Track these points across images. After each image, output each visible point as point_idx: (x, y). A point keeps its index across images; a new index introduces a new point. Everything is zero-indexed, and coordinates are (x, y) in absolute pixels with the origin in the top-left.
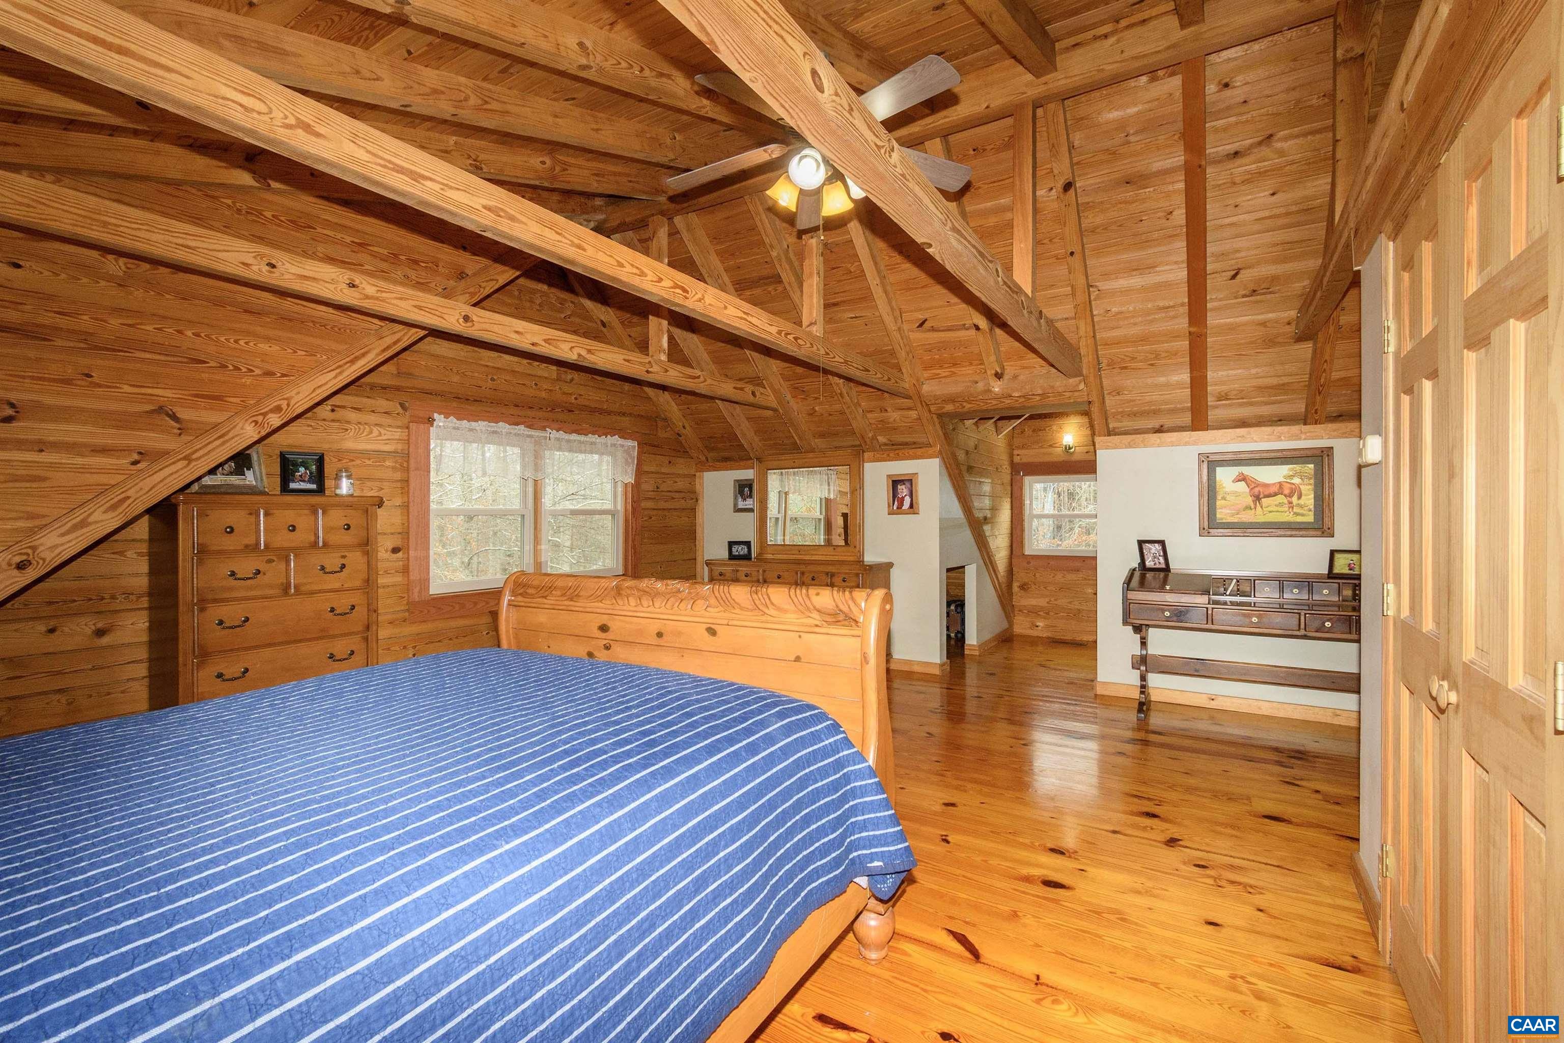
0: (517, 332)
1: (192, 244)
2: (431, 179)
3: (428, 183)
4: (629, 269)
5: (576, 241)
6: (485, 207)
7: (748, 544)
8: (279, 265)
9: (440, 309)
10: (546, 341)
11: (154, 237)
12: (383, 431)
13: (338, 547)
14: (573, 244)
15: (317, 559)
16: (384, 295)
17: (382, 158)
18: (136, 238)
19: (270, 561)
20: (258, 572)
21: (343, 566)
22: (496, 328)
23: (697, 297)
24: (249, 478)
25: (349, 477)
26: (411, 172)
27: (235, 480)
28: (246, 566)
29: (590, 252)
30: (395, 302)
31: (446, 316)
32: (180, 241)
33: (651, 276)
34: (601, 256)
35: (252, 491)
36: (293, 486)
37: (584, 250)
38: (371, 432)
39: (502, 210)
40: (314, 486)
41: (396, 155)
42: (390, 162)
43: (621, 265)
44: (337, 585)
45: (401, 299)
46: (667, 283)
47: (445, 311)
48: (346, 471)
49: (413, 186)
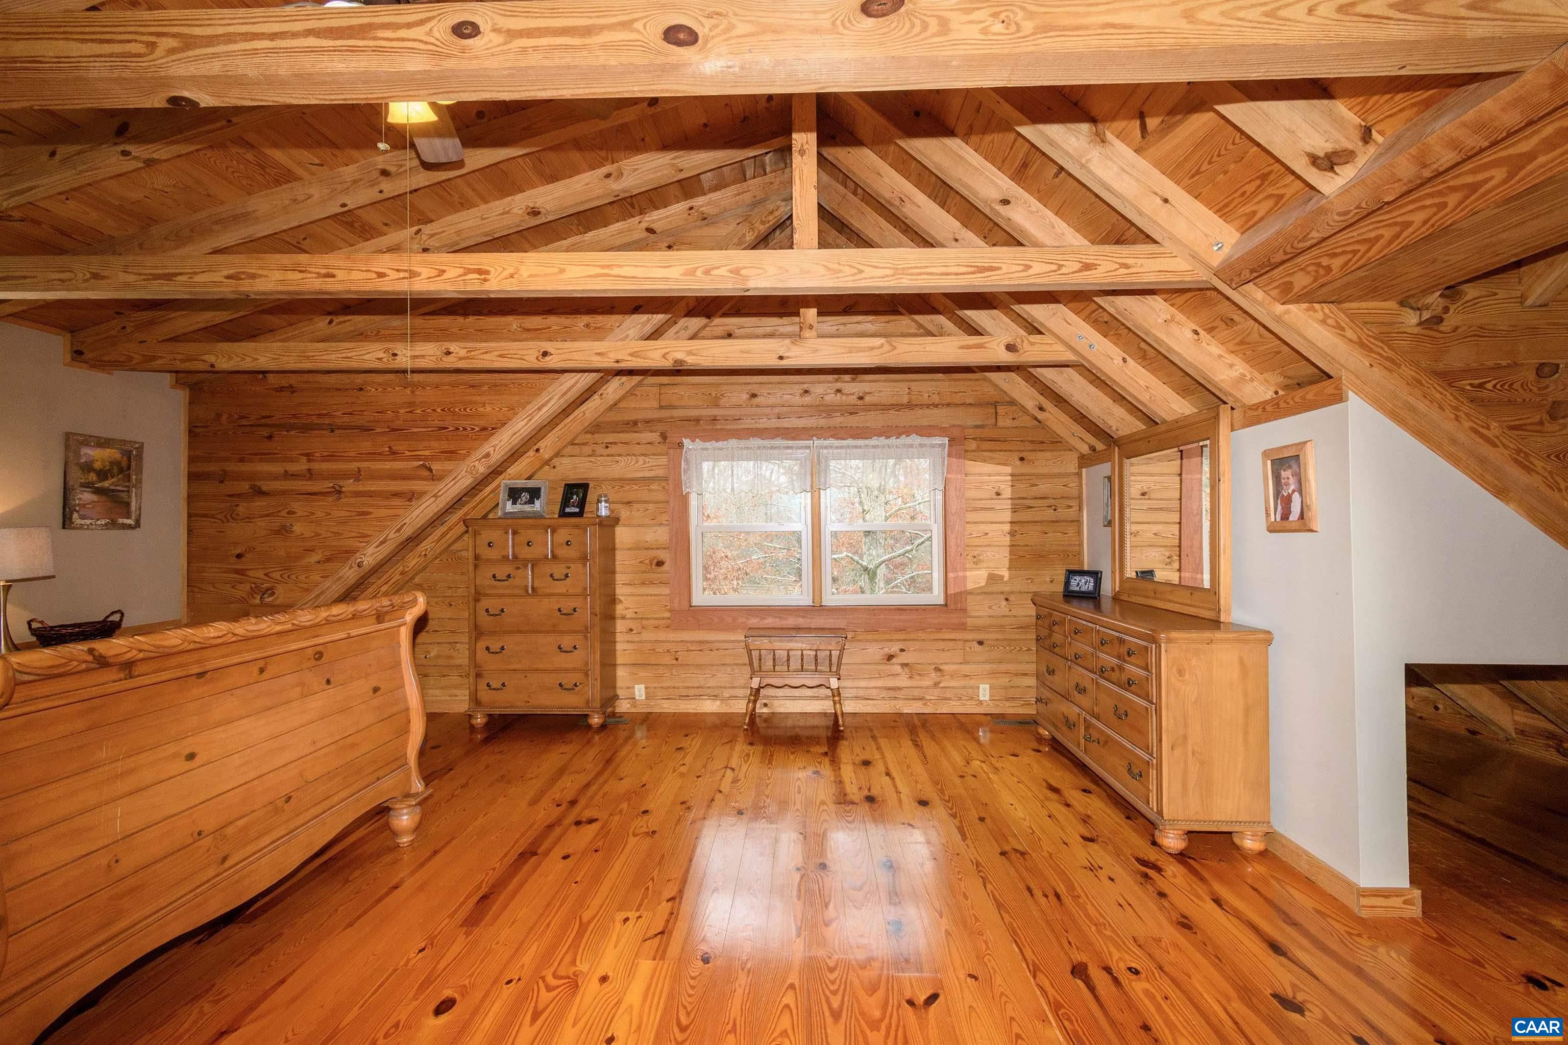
0: (598, 354)
1: (349, 355)
2: (181, 274)
3: (180, 278)
4: (393, 275)
5: (323, 271)
6: (228, 277)
7: (1096, 575)
8: (399, 353)
9: (520, 352)
10: (631, 355)
11: (333, 357)
12: (647, 459)
13: (567, 560)
14: (319, 275)
15: (548, 569)
16: (473, 353)
17: (145, 274)
18: (327, 361)
19: (518, 568)
20: (509, 576)
21: (567, 576)
22: (575, 356)
23: (506, 274)
24: (538, 505)
25: (606, 501)
26: (165, 275)
27: (527, 508)
28: (502, 572)
29: (340, 275)
30: (481, 357)
31: (525, 357)
32: (344, 355)
33: (425, 272)
34: (356, 275)
35: (537, 516)
36: (567, 510)
37: (333, 276)
38: (637, 462)
39: (243, 273)
40: (577, 510)
41: (156, 267)
42: (150, 274)
43: (381, 275)
44: (563, 590)
45: (486, 353)
46: (451, 273)
47: (525, 352)
48: (605, 496)
49: (168, 285)
